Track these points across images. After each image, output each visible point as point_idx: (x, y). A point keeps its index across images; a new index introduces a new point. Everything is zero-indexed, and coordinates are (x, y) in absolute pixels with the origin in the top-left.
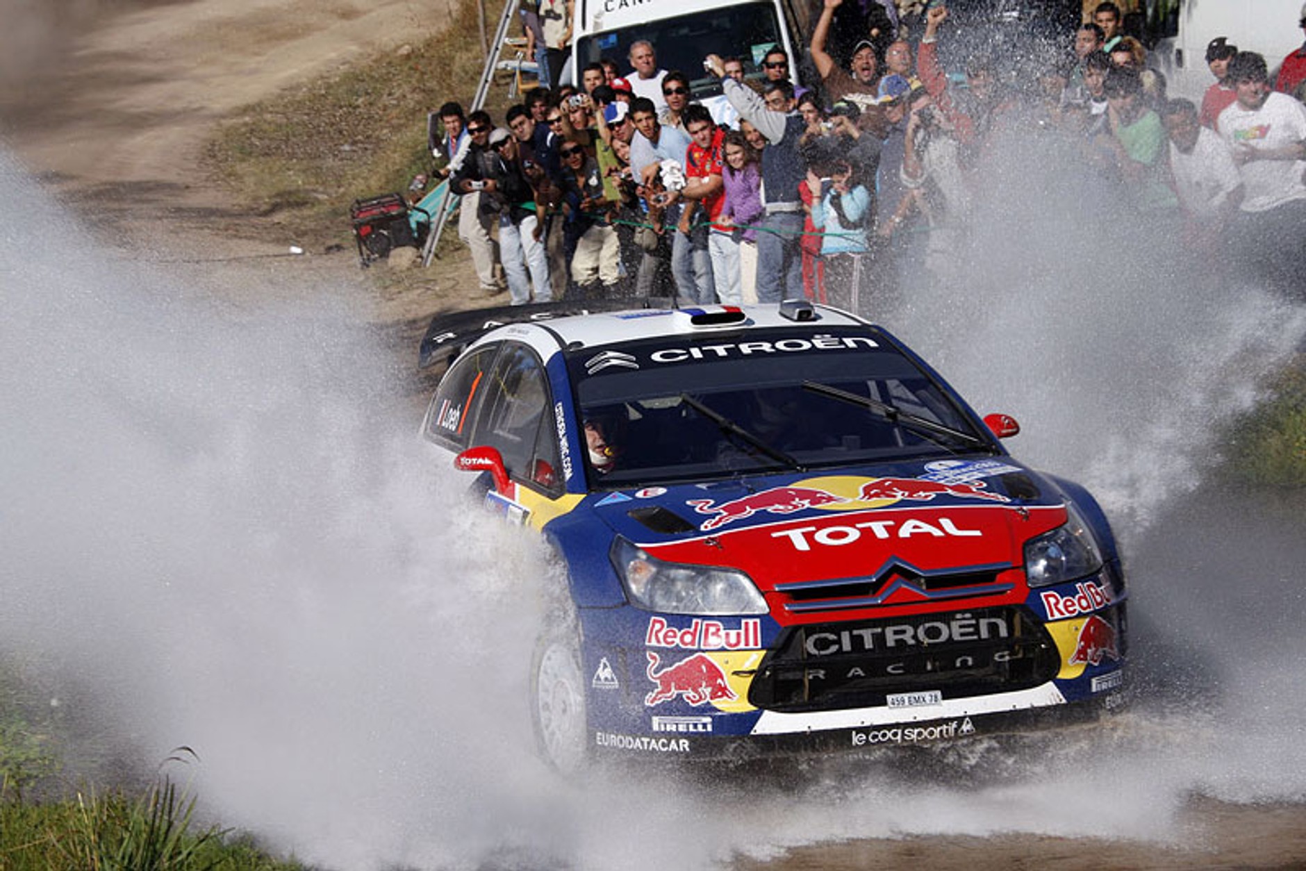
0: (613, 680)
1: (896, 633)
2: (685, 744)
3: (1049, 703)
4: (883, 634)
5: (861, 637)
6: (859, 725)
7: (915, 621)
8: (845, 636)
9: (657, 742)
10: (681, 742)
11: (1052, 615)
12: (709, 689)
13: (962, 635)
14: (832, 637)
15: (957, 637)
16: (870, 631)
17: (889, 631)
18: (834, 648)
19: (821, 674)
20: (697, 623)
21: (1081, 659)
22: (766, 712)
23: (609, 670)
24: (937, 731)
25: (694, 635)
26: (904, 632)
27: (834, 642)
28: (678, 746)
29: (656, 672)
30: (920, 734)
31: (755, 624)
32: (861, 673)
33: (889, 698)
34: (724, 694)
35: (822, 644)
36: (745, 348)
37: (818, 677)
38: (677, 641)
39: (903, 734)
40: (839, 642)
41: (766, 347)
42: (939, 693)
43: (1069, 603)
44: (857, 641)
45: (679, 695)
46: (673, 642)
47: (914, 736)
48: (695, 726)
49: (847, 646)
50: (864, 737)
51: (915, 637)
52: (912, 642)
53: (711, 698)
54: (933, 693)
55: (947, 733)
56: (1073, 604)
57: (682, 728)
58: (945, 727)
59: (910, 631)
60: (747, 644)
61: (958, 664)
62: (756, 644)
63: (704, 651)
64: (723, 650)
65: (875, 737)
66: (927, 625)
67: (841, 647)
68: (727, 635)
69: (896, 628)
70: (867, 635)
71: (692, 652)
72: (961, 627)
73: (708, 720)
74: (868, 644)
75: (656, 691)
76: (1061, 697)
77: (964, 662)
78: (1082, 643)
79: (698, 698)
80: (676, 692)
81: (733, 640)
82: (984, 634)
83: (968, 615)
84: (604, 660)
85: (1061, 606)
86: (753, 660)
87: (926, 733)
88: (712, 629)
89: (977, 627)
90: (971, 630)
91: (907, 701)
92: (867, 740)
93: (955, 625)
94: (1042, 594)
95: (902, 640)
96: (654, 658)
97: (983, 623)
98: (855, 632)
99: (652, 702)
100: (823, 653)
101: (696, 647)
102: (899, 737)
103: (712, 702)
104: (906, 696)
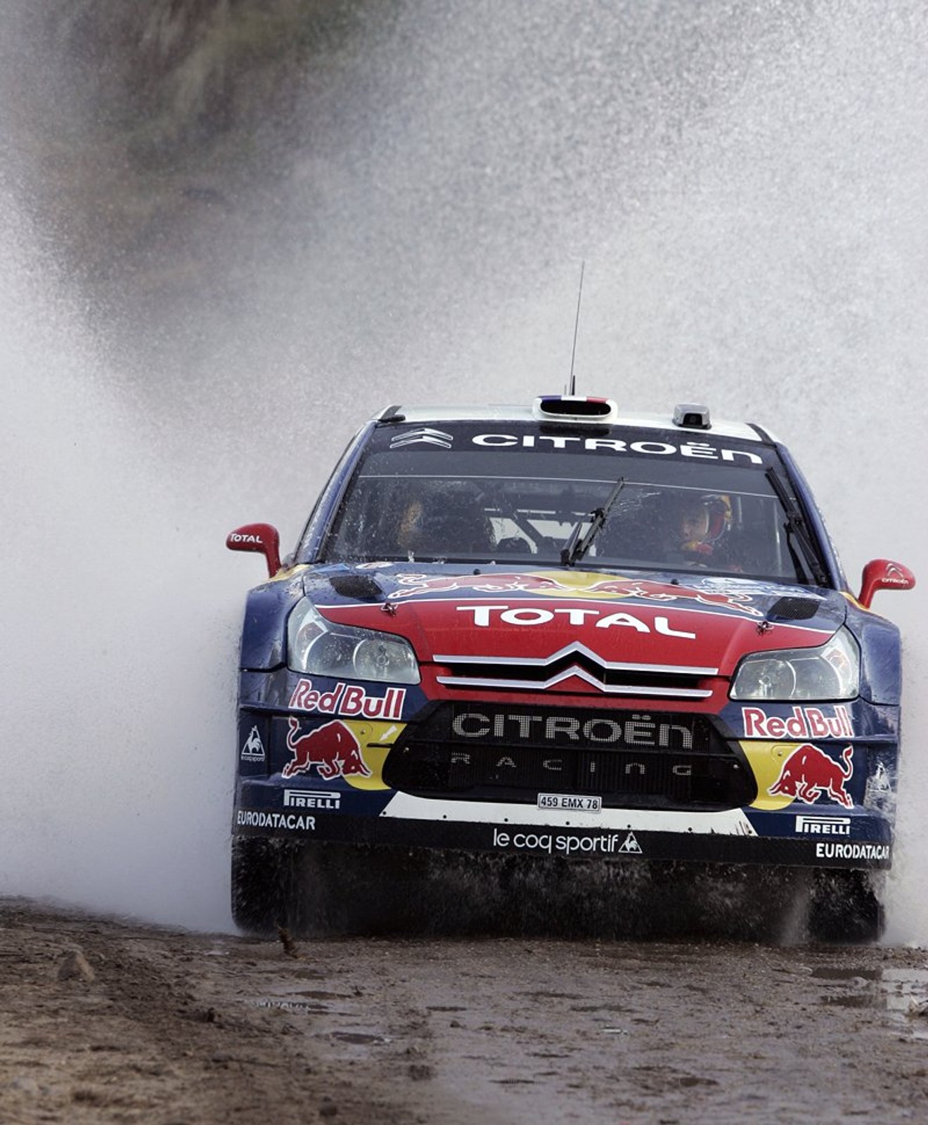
0: (260, 752)
1: (558, 724)
2: (311, 821)
3: (735, 833)
4: (543, 724)
5: (517, 724)
6: (502, 821)
7: (583, 715)
8: (499, 721)
9: (286, 819)
10: (308, 818)
11: (750, 732)
12: (343, 762)
13: (636, 738)
14: (484, 719)
15: (629, 739)
16: (528, 718)
17: (551, 722)
18: (484, 732)
19: (466, 758)
20: (341, 687)
21: (785, 792)
22: (399, 793)
23: (258, 740)
24: (593, 844)
25: (334, 699)
26: (568, 725)
27: (485, 725)
28: (305, 825)
29: (294, 740)
30: (573, 843)
31: (400, 693)
32: (511, 763)
33: (541, 796)
34: (358, 769)
35: (470, 725)
36: (591, 444)
37: (462, 762)
38: (317, 704)
39: (554, 843)
40: (491, 725)
41: (619, 445)
42: (599, 799)
43: (775, 724)
44: (512, 728)
45: (314, 766)
46: (313, 705)
47: (566, 846)
48: (324, 802)
49: (499, 731)
50: (508, 839)
51: (580, 732)
52: (575, 737)
53: (345, 772)
54: (593, 798)
55: (606, 847)
56: (781, 726)
57: (310, 804)
58: (603, 839)
59: (575, 724)
60: (386, 714)
61: (628, 771)
62: (396, 715)
63: (342, 718)
64: (360, 718)
65: (520, 841)
66: (596, 721)
67: (492, 731)
68: (368, 702)
69: (561, 719)
70: (525, 724)
71: (330, 717)
72: (636, 729)
73: (337, 795)
74: (524, 732)
75: (293, 761)
76: (752, 828)
77: (635, 770)
78: (788, 773)
79: (331, 771)
80: (311, 763)
81: (372, 708)
82: (664, 740)
83: (647, 718)
84: (255, 729)
85: (764, 725)
86: (391, 733)
87: (580, 844)
88: (354, 695)
89: (656, 732)
90: (648, 734)
91: (560, 802)
92: (511, 842)
93: (630, 726)
94: (743, 709)
95: (564, 733)
96: (294, 724)
97: (664, 729)
98: (512, 717)
99: (289, 774)
100: (470, 735)
101: (333, 712)
102: (549, 846)
103: (344, 776)
104: (560, 797)
